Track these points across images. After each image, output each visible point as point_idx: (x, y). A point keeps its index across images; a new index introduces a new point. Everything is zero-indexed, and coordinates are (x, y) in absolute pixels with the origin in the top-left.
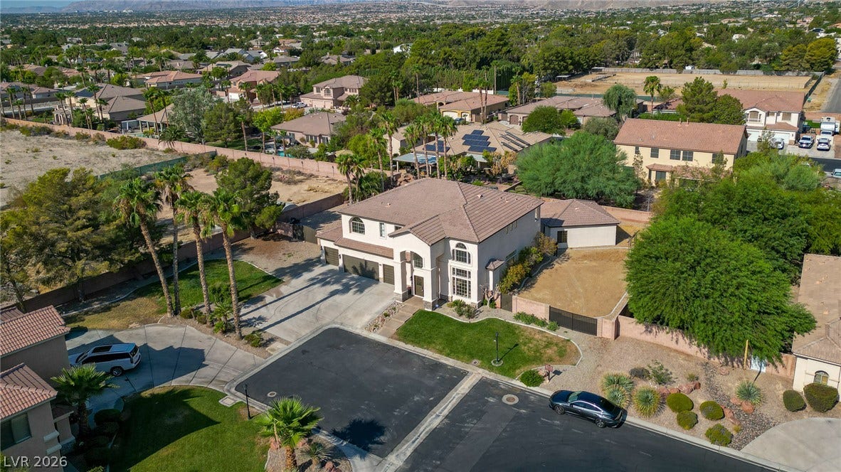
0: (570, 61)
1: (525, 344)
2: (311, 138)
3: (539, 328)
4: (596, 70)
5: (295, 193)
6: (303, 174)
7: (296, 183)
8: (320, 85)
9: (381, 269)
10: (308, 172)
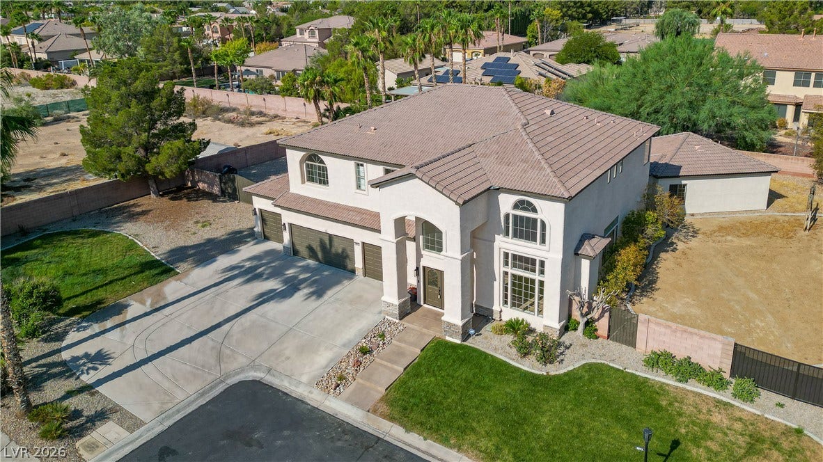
2: (284, 74)
3: (712, 394)
6: (264, 115)
7: (252, 125)
8: (304, 25)
9: (358, 251)
10: (272, 112)
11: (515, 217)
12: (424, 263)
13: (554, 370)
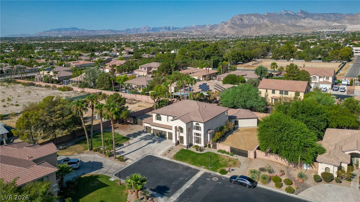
0: (243, 57)
1: (221, 160)
2: (139, 87)
3: (227, 155)
4: (254, 60)
5: (133, 107)
6: (136, 100)
7: (133, 104)
8: (142, 66)
9: (167, 134)
10: (138, 100)
11: (196, 126)
12: (180, 135)
13: (202, 152)
